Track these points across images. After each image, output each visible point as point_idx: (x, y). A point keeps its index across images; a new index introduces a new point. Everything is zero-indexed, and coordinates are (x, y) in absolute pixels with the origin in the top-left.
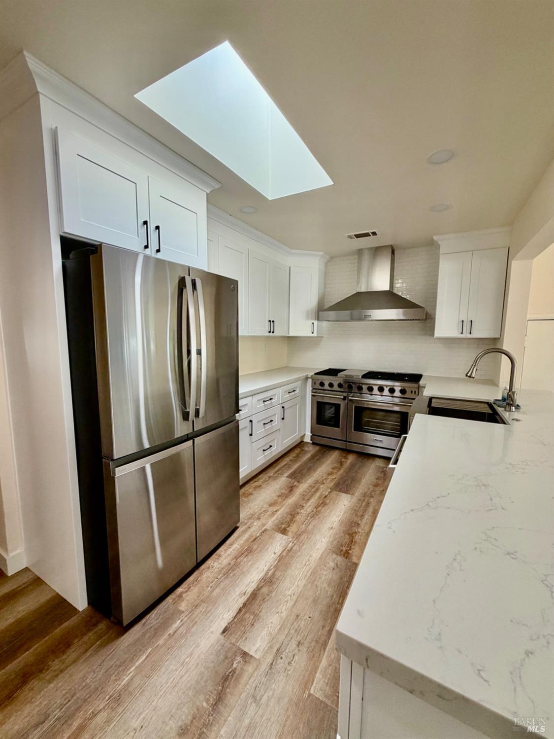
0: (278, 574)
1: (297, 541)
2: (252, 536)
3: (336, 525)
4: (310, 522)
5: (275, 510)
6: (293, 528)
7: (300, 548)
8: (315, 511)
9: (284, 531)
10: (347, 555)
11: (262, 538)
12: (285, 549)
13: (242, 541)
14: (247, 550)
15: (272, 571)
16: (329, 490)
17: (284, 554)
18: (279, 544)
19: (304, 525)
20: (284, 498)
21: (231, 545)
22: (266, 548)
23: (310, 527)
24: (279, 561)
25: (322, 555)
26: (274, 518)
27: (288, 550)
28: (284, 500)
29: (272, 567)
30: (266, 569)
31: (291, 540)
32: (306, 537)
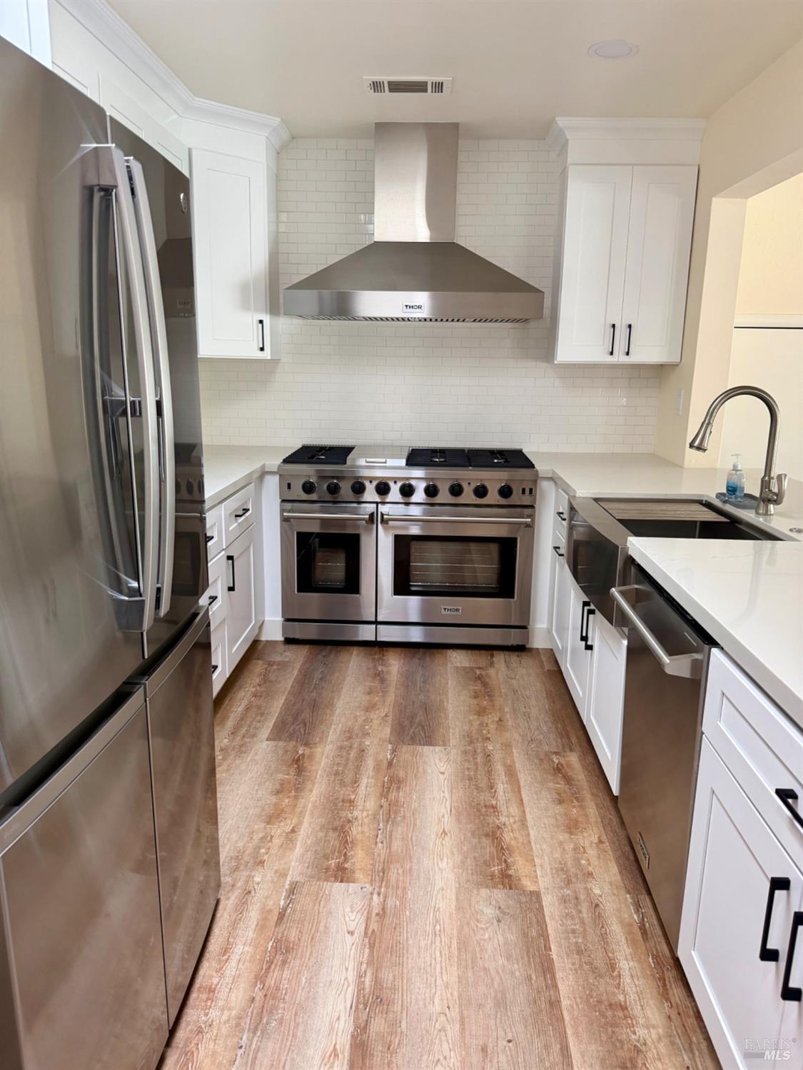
0: (387, 976)
1: (387, 887)
2: (270, 911)
3: (448, 823)
4: (391, 835)
5: (288, 829)
6: (359, 859)
7: (403, 899)
8: (385, 805)
9: (342, 874)
10: (506, 880)
11: (298, 908)
12: (369, 913)
13: (248, 931)
14: (276, 949)
15: (369, 974)
16: (390, 746)
17: (374, 926)
18: (348, 909)
19: (380, 845)
20: (293, 793)
21: (226, 950)
22: (321, 929)
23: (397, 845)
24: (372, 947)
25: (457, 899)
26: (298, 850)
27: (377, 914)
28: (296, 798)
29: (364, 966)
30: (351, 976)
31: (369, 888)
32: (400, 871)
